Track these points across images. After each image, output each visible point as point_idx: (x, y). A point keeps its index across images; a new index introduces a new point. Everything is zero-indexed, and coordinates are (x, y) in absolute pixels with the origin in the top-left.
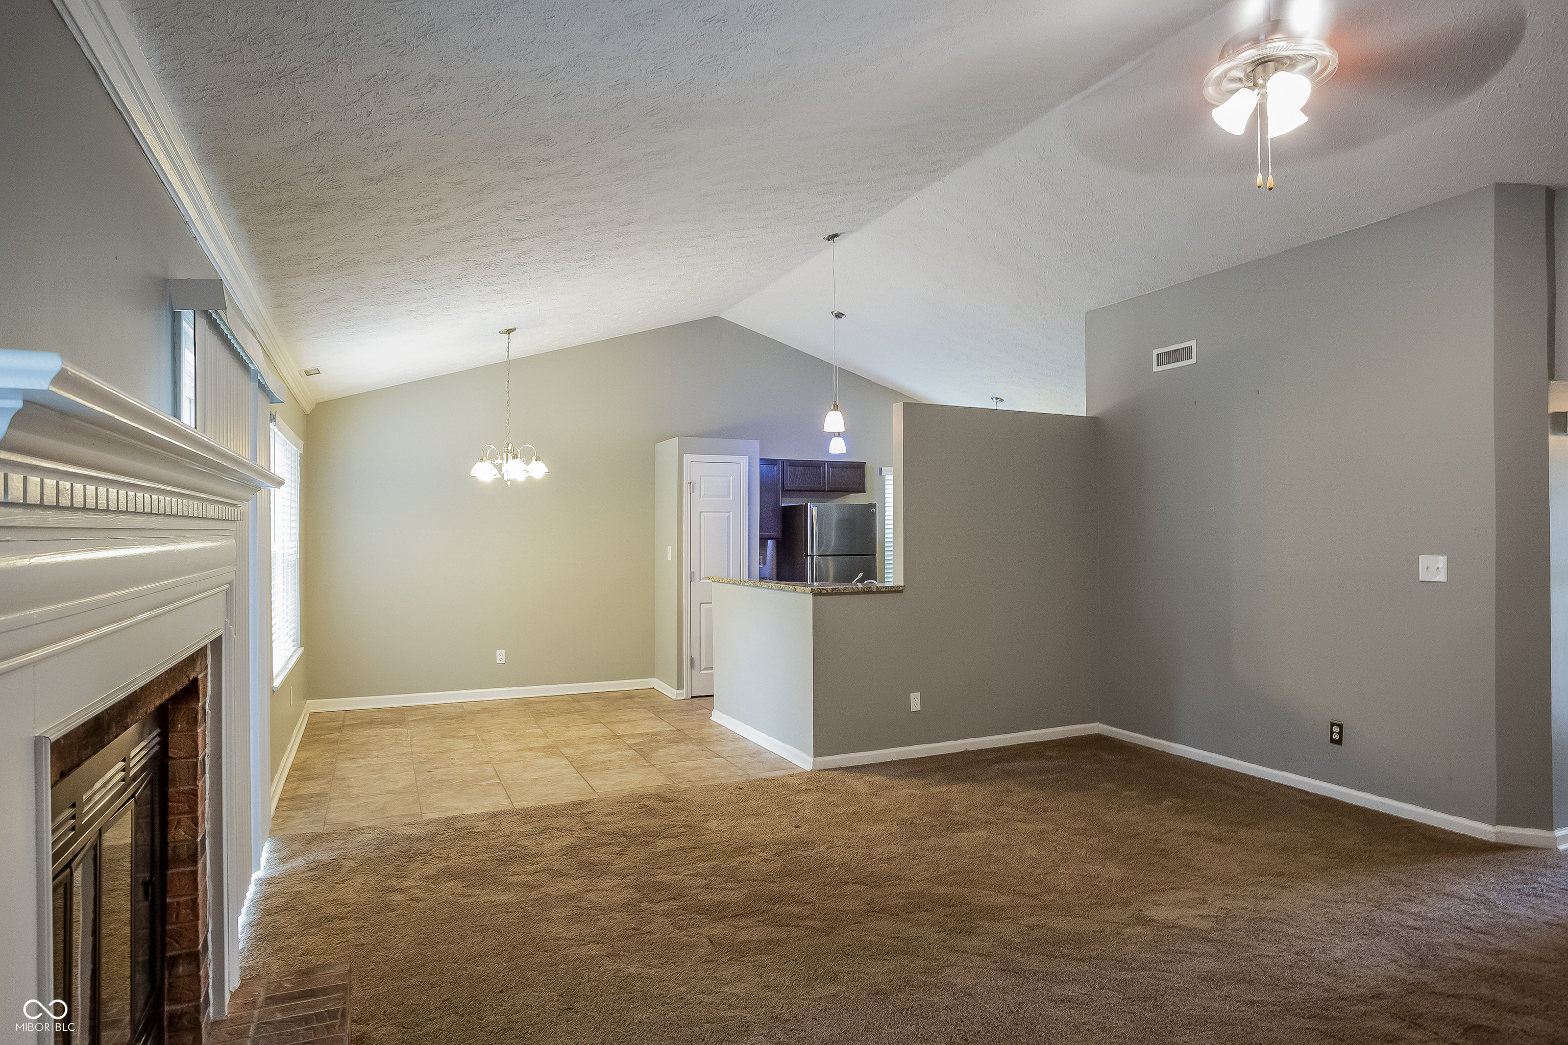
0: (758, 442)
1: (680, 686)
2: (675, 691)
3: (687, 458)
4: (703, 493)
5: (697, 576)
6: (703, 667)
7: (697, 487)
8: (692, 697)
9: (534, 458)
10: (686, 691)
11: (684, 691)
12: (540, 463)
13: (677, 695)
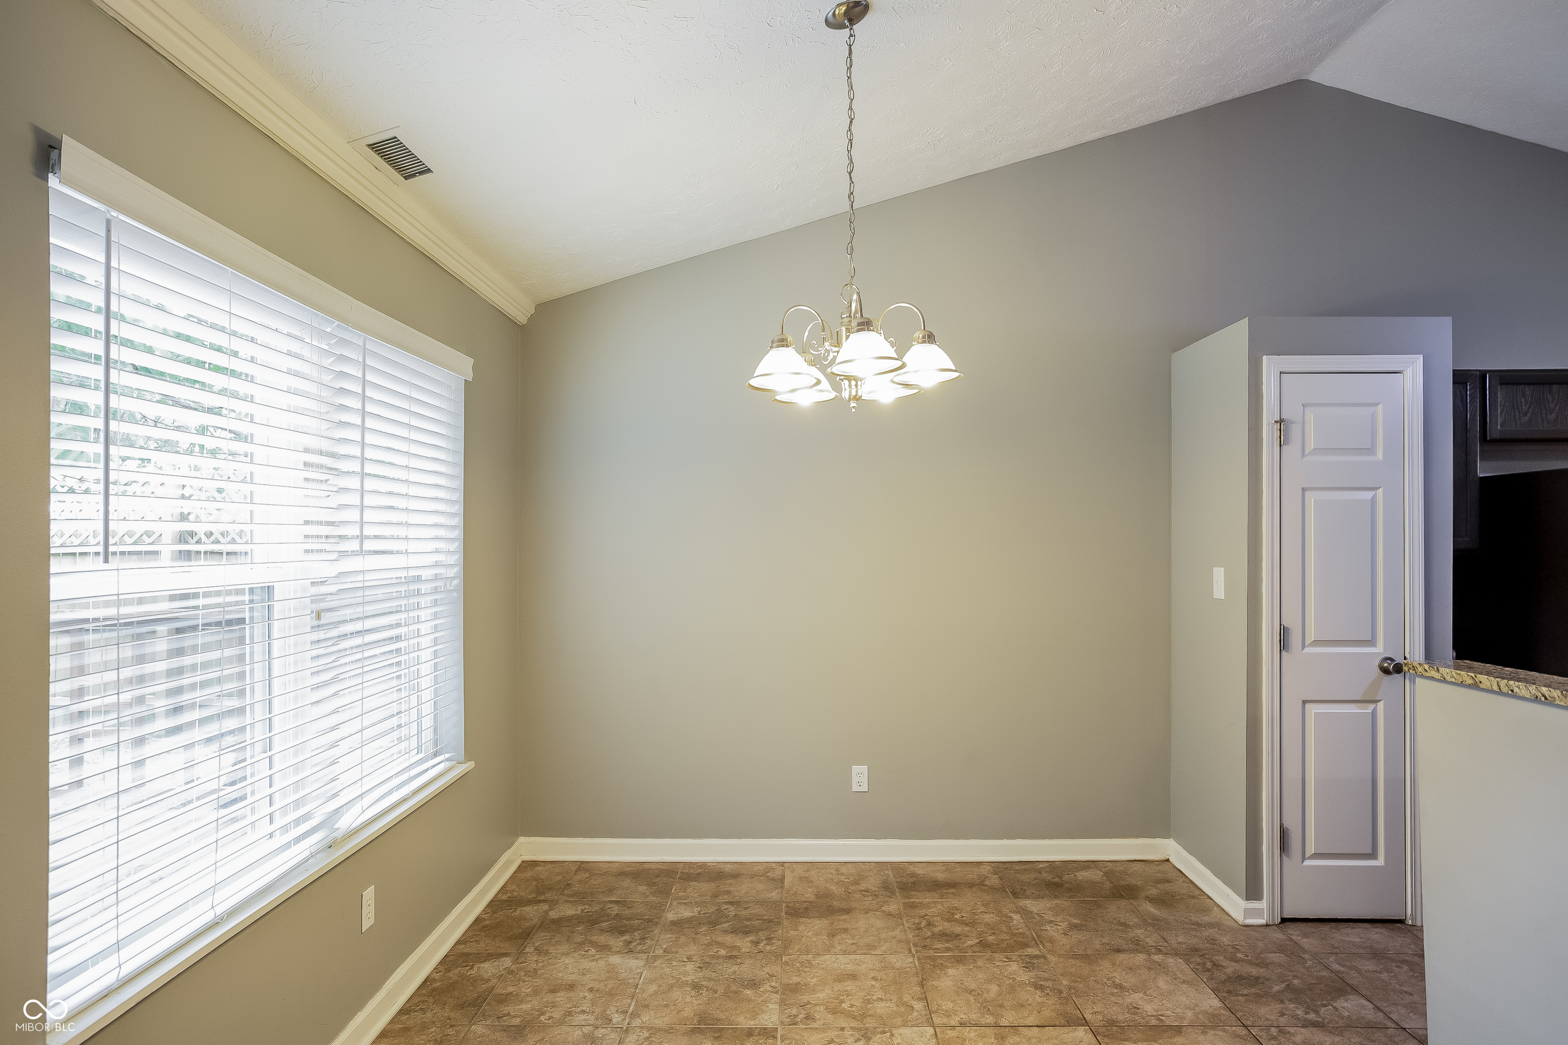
0: (1447, 321)
1: (1253, 892)
2: (1242, 904)
3: (1270, 365)
4: (1311, 445)
5: (1295, 639)
6: (1311, 849)
7: (1295, 431)
8: (1284, 920)
9: (919, 334)
10: (1268, 904)
11: (1263, 904)
12: (934, 348)
13: (1248, 913)
